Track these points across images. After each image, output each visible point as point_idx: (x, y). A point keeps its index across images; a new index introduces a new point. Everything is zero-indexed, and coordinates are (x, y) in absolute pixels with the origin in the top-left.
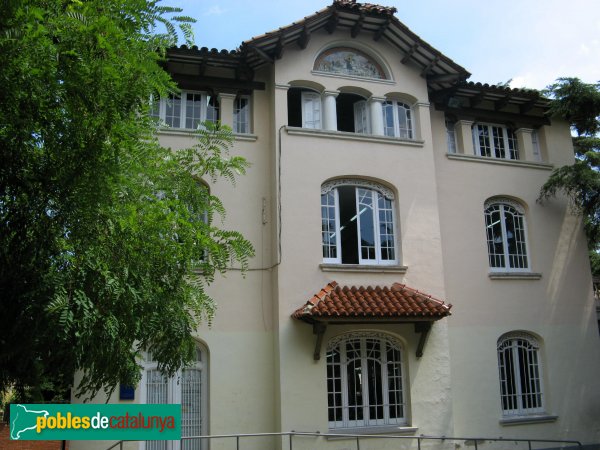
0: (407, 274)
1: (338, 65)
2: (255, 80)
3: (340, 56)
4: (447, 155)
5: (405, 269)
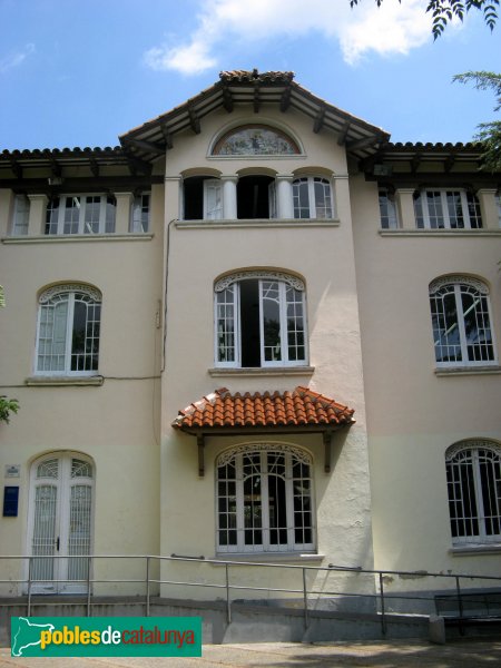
0: (316, 376)
1: (243, 145)
2: (153, 174)
3: (245, 136)
4: (380, 233)
5: (313, 370)
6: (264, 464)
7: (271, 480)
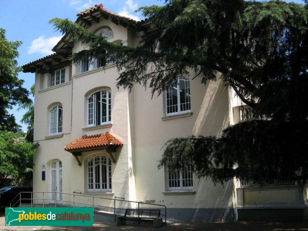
6: (100, 161)
7: (103, 165)
